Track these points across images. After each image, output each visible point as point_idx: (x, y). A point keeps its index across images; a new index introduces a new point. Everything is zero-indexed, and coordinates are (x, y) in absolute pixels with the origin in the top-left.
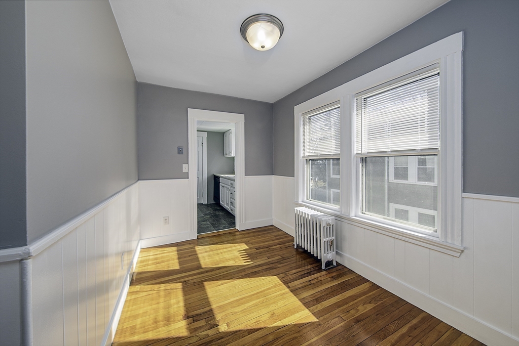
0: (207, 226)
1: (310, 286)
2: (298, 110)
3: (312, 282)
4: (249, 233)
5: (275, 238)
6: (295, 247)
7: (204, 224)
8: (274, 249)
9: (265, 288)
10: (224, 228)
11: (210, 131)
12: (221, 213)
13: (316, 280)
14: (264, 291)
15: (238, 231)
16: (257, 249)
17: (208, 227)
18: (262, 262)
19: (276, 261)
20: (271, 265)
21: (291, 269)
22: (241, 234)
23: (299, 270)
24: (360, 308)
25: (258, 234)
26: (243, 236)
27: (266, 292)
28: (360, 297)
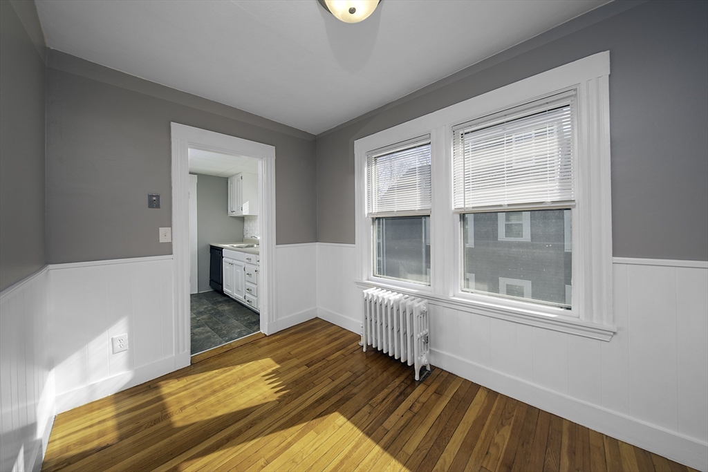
0: (206, 335)
1: (416, 418)
2: (361, 146)
3: (415, 409)
4: (285, 338)
5: (329, 339)
6: (364, 350)
7: (201, 333)
8: (336, 360)
9: (350, 447)
10: (240, 335)
11: (203, 172)
12: (226, 308)
13: (418, 405)
14: (351, 452)
15: (266, 335)
16: (308, 365)
17: (209, 337)
18: (325, 391)
19: (347, 383)
20: (342, 394)
21: (375, 392)
22: (273, 342)
23: (386, 391)
24: (497, 439)
25: (300, 336)
26: (276, 344)
27: (355, 455)
28: (486, 418)
